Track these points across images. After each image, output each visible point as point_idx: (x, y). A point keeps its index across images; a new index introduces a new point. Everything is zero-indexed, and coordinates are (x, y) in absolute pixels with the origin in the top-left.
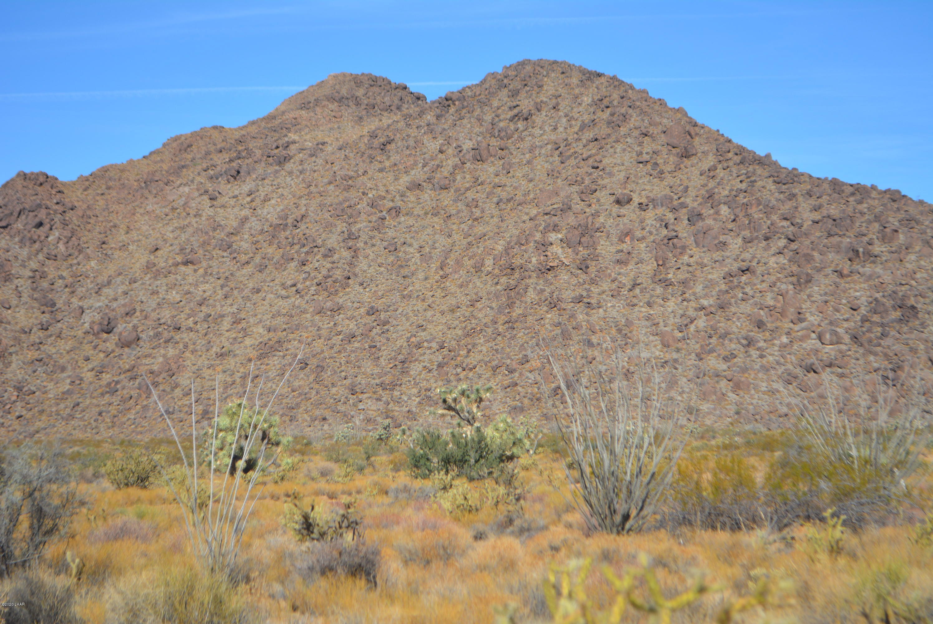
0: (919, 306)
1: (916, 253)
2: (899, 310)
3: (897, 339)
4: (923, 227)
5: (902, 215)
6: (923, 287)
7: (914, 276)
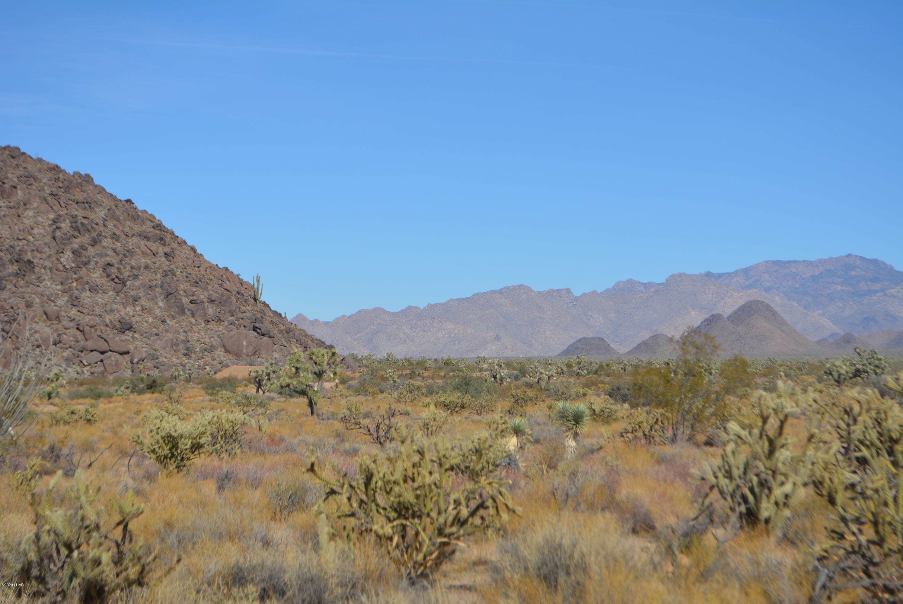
0: (35, 261)
1: (34, 209)
2: (16, 264)
3: (13, 293)
4: (41, 184)
5: (20, 172)
6: (40, 242)
7: (31, 231)
